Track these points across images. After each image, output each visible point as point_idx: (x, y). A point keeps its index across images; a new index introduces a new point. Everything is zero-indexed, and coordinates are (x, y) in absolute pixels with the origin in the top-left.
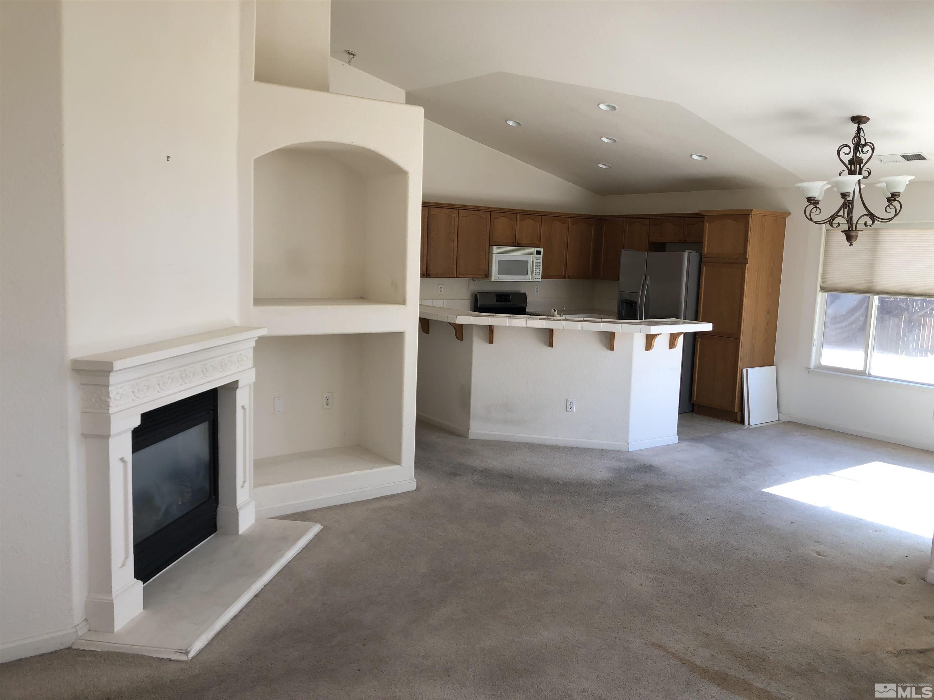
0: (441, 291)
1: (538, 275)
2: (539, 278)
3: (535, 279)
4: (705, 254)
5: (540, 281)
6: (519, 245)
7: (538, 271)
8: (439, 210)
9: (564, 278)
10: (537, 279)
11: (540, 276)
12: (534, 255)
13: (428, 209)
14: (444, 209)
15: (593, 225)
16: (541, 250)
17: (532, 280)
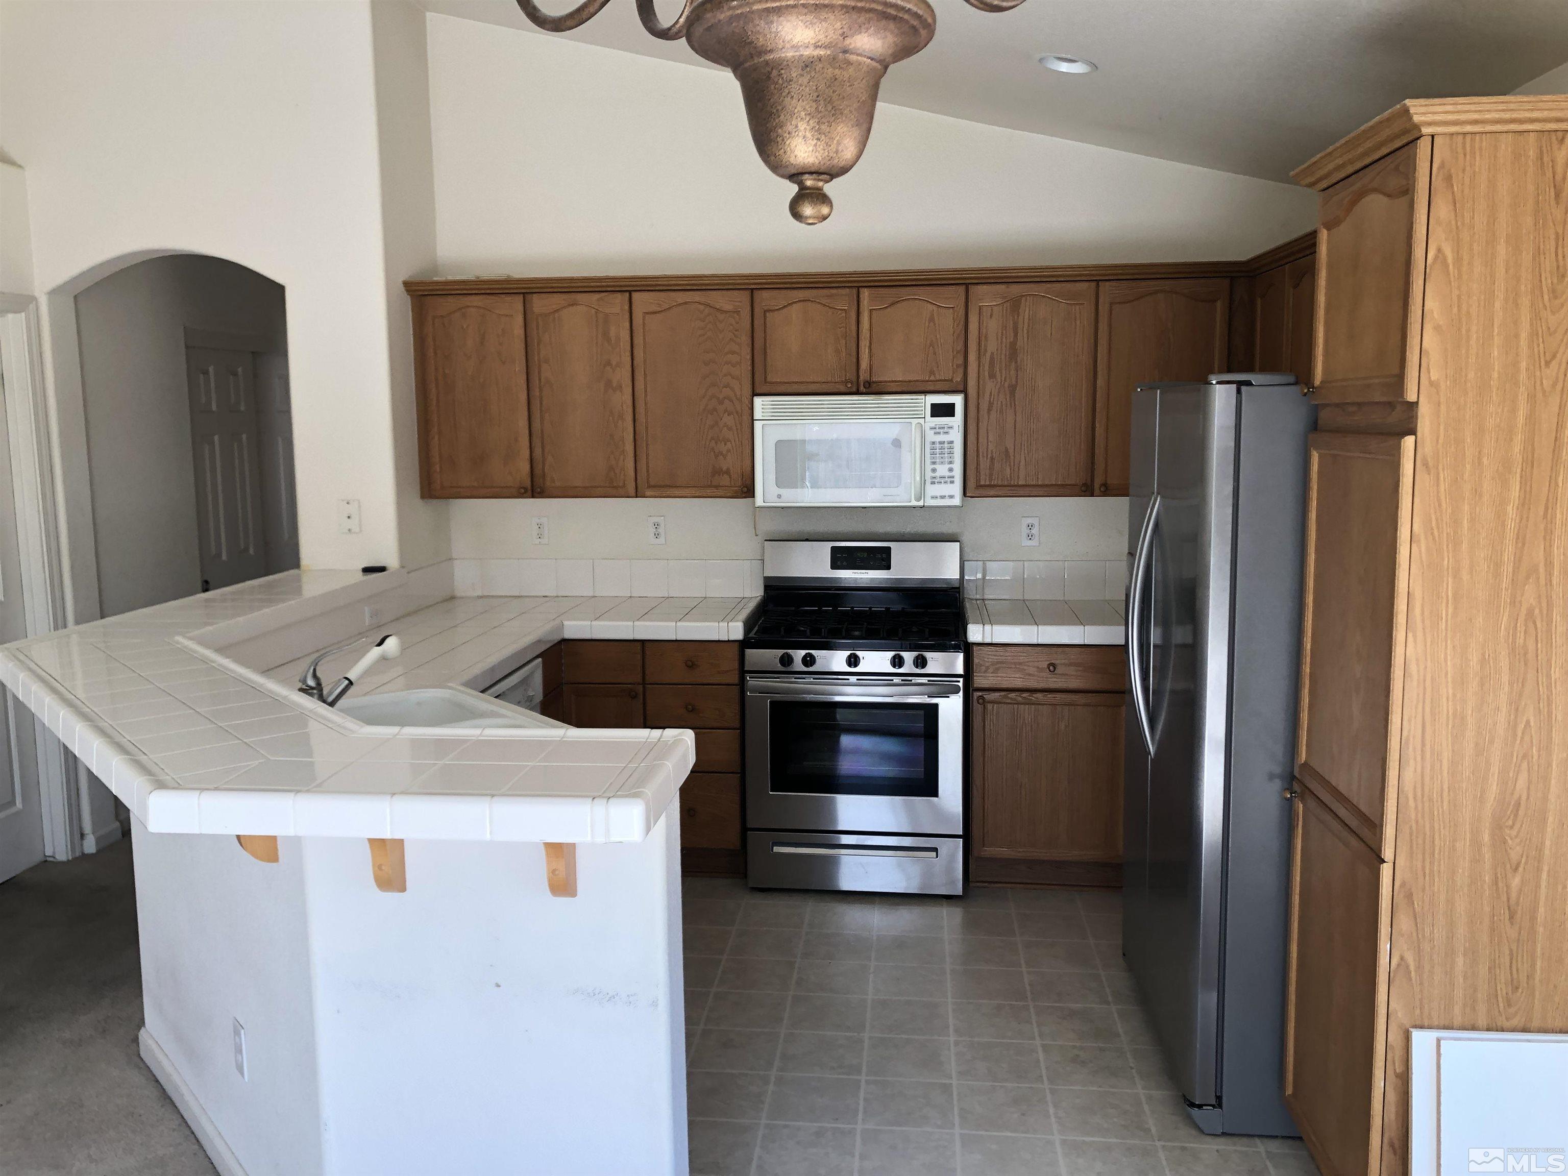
0: (657, 536)
1: (943, 485)
2: (951, 497)
3: (932, 497)
4: (1319, 387)
5: (955, 507)
6: (872, 388)
7: (942, 470)
8: (557, 300)
9: (1087, 490)
10: (943, 497)
11: (956, 489)
12: (922, 421)
13: (524, 297)
14: (579, 294)
15: (1215, 301)
16: (957, 400)
17: (921, 503)
